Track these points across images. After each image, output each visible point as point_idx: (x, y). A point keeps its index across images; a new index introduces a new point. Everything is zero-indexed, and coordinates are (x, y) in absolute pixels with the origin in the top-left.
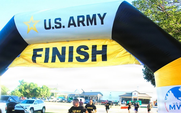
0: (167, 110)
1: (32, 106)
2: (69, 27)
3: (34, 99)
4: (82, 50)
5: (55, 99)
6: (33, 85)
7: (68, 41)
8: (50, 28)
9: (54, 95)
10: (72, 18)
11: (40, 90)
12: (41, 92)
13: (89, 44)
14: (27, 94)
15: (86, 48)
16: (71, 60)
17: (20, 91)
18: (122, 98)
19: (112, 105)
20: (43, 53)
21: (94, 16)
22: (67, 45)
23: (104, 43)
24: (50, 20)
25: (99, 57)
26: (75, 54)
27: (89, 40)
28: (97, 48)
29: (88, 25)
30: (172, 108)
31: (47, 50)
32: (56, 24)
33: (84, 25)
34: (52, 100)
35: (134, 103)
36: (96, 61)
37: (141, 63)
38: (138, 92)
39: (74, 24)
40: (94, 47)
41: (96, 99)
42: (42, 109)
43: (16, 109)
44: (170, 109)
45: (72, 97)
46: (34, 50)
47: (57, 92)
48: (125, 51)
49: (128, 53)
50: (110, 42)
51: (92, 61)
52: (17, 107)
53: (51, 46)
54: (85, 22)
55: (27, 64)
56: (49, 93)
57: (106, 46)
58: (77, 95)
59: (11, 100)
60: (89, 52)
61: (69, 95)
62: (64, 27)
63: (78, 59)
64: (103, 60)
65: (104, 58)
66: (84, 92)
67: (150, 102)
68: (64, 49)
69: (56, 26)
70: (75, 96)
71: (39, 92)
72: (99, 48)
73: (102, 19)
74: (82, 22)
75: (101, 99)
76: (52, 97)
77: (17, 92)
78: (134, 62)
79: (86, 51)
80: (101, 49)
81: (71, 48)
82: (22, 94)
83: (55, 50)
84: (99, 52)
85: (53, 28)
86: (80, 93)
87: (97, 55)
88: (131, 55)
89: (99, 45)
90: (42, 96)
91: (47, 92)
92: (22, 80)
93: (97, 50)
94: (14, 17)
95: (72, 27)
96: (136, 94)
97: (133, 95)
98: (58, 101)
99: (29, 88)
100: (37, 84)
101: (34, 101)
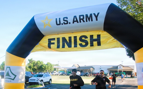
1: (42, 79)
2: (73, 23)
4: (83, 38)
5: (57, 73)
6: (40, 63)
7: (73, 33)
8: (60, 24)
9: (56, 70)
10: (75, 17)
11: (45, 66)
12: (46, 68)
13: (88, 34)
14: (35, 69)
15: (86, 37)
16: (76, 46)
17: (30, 67)
18: (110, 71)
20: (55, 42)
21: (91, 15)
22: (72, 35)
23: (98, 33)
24: (60, 19)
25: (95, 43)
26: (79, 42)
27: (87, 31)
28: (93, 37)
29: (87, 21)
31: (58, 39)
32: (64, 22)
33: (84, 21)
34: (55, 74)
35: (120, 75)
36: (93, 46)
37: (124, 47)
38: (123, 66)
39: (77, 21)
40: (92, 36)
41: (89, 72)
42: (49, 81)
43: (30, 81)
45: (70, 71)
46: (49, 40)
47: (59, 67)
48: (113, 38)
49: (116, 40)
50: (103, 32)
51: (90, 46)
52: (31, 80)
53: (61, 36)
54: (85, 20)
56: (52, 69)
60: (88, 40)
61: (68, 70)
62: (70, 23)
63: (81, 45)
64: (98, 46)
65: (99, 44)
66: (79, 67)
67: (132, 73)
68: (70, 38)
69: (64, 23)
71: (44, 68)
72: (95, 37)
73: (96, 17)
74: (83, 19)
75: (93, 72)
76: (55, 71)
77: (27, 68)
78: (120, 47)
79: (86, 39)
80: (96, 38)
81: (75, 37)
82: (31, 70)
83: (64, 39)
84: (95, 40)
85: (62, 24)
86: (77, 68)
87: (94, 42)
88: (118, 41)
89: (95, 35)
90: (47, 71)
91: (51, 68)
92: (31, 59)
93: (94, 38)
94: (34, 17)
95: (76, 23)
96: (121, 68)
97: (118, 68)
98: (60, 74)
99: (37, 65)
100: (43, 62)
101: (43, 75)
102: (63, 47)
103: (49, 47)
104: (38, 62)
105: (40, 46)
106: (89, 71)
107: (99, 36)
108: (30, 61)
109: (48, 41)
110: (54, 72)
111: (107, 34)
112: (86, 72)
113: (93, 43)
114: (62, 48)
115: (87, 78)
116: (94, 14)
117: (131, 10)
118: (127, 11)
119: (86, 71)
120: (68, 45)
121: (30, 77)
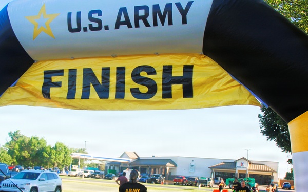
1: (35, 185)
2: (117, 27)
3: (38, 171)
4: (144, 74)
5: (79, 171)
6: (37, 142)
7: (115, 56)
8: (78, 30)
9: (79, 163)
10: (123, 10)
11: (51, 152)
12: (53, 156)
13: (158, 63)
14: (25, 159)
15: (151, 71)
16: (120, 94)
17: (11, 152)
18: (216, 173)
19: (196, 186)
20: (64, 80)
21: (169, 6)
22: (113, 64)
24: (79, 14)
25: (177, 88)
26: (129, 83)
27: (157, 54)
28: (173, 70)
29: (155, 24)
31: (73, 73)
32: (91, 23)
33: (147, 25)
34: (74, 173)
36: (171, 97)
38: (249, 161)
39: (128, 23)
40: (168, 69)
41: (163, 173)
42: (54, 190)
43: (2, 189)
45: (114, 168)
46: (46, 73)
47: (86, 157)
48: (229, 77)
49: (236, 83)
50: (200, 59)
51: (163, 97)
52: (5, 185)
53: (80, 65)
54: (150, 19)
55: (32, 101)
56: (68, 159)
57: (191, 67)
58: (124, 165)
60: (158, 78)
61: (108, 164)
62: (107, 28)
63: (135, 92)
65: (188, 92)
66: (138, 159)
67: (272, 181)
68: (106, 71)
69: (91, 26)
70: (121, 166)
71: (48, 156)
72: (178, 72)
73: (184, 13)
74: (144, 19)
75: (173, 174)
76: (75, 167)
77: (5, 156)
78: (248, 102)
79: (151, 77)
80: (181, 74)
81: (121, 71)
82: (15, 160)
83: (88, 73)
84: (177, 81)
85: (85, 29)
86: (131, 160)
87: (173, 86)
88: (243, 87)
89: (177, 66)
90: (54, 164)
91: (65, 157)
92: (16, 131)
93: (173, 76)
95: (124, 28)
96: (245, 165)
97: (237, 165)
98: (86, 174)
99: (29, 147)
100: (45, 141)
101: (38, 174)
102: (86, 95)
103: (46, 94)
104: (34, 141)
105: (19, 90)
106: (163, 170)
107: (188, 69)
108: (14, 136)
109: (45, 78)
110: (72, 167)
111: (211, 65)
112: (155, 173)
113: (170, 89)
114: (82, 99)
115: (155, 189)
116: (178, 5)
119: (155, 170)
120: (99, 91)
121: (5, 177)
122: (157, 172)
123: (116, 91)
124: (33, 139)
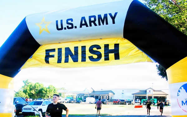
0: (180, 106)
1: (40, 108)
2: (81, 27)
3: (42, 100)
4: (95, 49)
6: (39, 85)
7: (81, 41)
8: (62, 29)
9: (62, 95)
10: (83, 18)
11: (47, 90)
12: (48, 92)
13: (102, 43)
14: (33, 95)
15: (99, 47)
16: (84, 59)
17: (25, 92)
18: (136, 97)
19: (125, 104)
20: (56, 54)
21: (106, 16)
22: (80, 45)
23: (116, 42)
24: (62, 21)
25: (111, 56)
26: (88, 54)
27: (101, 39)
28: (109, 47)
29: (100, 24)
30: (185, 104)
31: (60, 50)
32: (68, 25)
33: (96, 25)
34: (60, 101)
36: (109, 60)
37: (153, 61)
38: (153, 89)
39: (86, 24)
40: (107, 46)
41: (108, 98)
43: (23, 111)
44: (182, 105)
45: (81, 97)
46: (46, 51)
47: (65, 92)
48: (137, 49)
49: (140, 51)
50: (122, 40)
51: (105, 60)
52: (25, 109)
53: (63, 46)
54: (97, 22)
55: (40, 65)
57: (118, 44)
58: (86, 95)
59: (17, 102)
60: (102, 51)
61: (78, 95)
62: (76, 27)
63: (91, 58)
64: (115, 59)
65: (117, 57)
66: (94, 91)
68: (76, 48)
69: (68, 27)
70: (84, 96)
71: (45, 93)
72: (111, 47)
73: (113, 18)
74: (94, 22)
75: (112, 99)
77: (21, 93)
78: (147, 60)
79: (98, 50)
80: (113, 48)
81: (84, 48)
82: (27, 96)
83: (67, 49)
84: (112, 51)
85: (65, 29)
86: (90, 92)
87: (109, 54)
88: (143, 53)
89: (111, 44)
90: (48, 97)
91: (54, 92)
92: (27, 80)
93: (109, 49)
94: (25, 18)
95: (84, 27)
96: (151, 92)
97: (147, 92)
98: (66, 101)
99: (35, 88)
100: (43, 84)
101: (42, 102)
102: (67, 61)
104: (37, 84)
105: (34, 60)
106: (108, 97)
107: (117, 46)
108: (26, 82)
109: (46, 53)
111: (128, 43)
112: (103, 98)
113: (108, 56)
114: (65, 62)
117: (162, 10)
118: (156, 12)
119: (103, 97)
120: (73, 59)
121: (24, 104)
122: (104, 98)
123: (82, 58)
124: (36, 84)
